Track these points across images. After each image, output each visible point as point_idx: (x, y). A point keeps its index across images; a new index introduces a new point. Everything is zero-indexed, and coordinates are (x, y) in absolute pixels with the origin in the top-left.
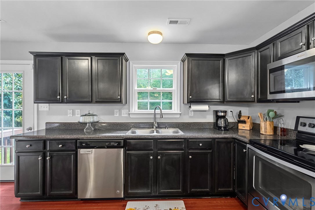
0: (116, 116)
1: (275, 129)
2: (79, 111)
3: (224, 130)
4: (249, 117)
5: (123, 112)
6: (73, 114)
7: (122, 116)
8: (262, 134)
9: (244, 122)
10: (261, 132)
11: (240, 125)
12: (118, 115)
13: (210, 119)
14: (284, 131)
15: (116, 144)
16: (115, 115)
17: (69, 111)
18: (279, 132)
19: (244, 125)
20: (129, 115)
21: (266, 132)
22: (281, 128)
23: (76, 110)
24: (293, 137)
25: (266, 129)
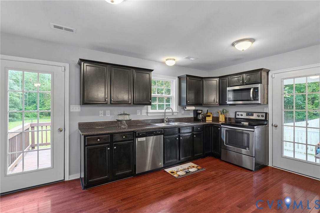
0: (139, 115)
1: (226, 118)
2: (109, 111)
3: (202, 121)
4: (211, 113)
5: (143, 112)
6: (105, 114)
7: (142, 115)
8: (221, 121)
9: (209, 116)
10: (220, 120)
11: (207, 118)
12: (139, 114)
13: (192, 115)
14: (230, 119)
15: (159, 133)
16: (137, 115)
17: (100, 111)
18: (228, 119)
19: (209, 118)
20: (147, 114)
21: (222, 120)
22: (229, 118)
23: (107, 111)
24: (233, 121)
25: (222, 118)
